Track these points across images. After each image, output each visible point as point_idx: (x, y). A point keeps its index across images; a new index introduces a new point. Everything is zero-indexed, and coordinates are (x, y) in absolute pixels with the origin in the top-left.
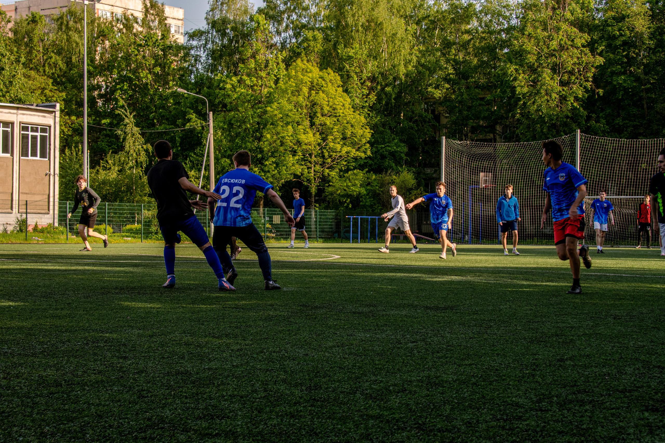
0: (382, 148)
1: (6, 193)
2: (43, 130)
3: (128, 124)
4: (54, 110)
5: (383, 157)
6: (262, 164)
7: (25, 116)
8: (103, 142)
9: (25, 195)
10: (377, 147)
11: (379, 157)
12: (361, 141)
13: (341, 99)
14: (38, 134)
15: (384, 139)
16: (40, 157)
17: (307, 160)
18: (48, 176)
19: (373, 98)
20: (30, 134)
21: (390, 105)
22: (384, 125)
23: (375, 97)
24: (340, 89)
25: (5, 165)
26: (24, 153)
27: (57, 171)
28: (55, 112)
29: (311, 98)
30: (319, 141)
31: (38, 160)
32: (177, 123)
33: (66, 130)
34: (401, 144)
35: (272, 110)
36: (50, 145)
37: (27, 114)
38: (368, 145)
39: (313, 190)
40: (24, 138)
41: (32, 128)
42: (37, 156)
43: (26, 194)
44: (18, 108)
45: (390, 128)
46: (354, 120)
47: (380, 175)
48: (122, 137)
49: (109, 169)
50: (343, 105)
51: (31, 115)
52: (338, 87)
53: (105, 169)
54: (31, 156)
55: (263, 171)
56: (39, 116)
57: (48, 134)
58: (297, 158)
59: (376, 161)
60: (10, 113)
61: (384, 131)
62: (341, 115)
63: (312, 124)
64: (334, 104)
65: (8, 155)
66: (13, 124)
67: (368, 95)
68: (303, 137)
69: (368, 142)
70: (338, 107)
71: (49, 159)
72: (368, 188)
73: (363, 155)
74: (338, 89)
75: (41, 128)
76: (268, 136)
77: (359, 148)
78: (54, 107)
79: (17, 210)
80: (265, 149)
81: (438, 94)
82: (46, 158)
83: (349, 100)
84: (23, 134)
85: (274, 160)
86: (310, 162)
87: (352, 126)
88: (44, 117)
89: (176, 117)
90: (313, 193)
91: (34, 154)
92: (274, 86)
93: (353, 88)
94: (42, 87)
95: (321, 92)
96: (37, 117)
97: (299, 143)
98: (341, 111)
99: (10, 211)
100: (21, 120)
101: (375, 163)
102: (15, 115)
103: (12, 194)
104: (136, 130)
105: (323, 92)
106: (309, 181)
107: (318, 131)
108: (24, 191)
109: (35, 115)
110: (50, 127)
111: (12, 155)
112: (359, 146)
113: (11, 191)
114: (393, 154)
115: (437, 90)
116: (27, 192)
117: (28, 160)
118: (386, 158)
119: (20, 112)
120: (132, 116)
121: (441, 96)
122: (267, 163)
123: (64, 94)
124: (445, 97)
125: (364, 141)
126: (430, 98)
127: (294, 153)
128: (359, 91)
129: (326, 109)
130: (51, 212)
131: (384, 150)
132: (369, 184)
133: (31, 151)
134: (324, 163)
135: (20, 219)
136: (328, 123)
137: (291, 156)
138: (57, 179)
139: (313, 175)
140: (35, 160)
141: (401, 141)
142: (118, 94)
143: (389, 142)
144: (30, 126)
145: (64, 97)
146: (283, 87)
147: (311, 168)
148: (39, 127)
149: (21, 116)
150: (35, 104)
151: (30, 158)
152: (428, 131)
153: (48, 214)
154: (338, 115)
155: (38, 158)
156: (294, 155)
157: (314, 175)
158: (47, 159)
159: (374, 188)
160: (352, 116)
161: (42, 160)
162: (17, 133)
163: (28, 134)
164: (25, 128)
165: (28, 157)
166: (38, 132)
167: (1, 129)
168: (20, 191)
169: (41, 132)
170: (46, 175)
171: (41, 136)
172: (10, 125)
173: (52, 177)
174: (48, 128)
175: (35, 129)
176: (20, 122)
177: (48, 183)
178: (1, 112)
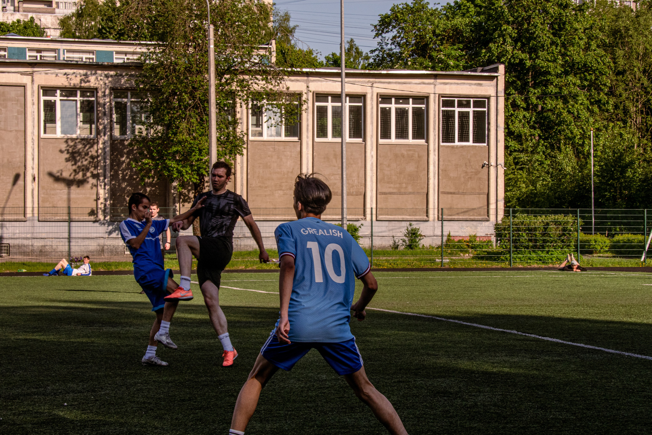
1: (418, 193)
2: (478, 104)
4: (496, 74)
7: (447, 86)
9: (450, 195)
14: (471, 110)
16: (475, 142)
18: (485, 168)
20: (457, 110)
25: (416, 155)
26: (447, 137)
27: (501, 160)
28: (497, 77)
31: (469, 146)
36: (489, 124)
37: (451, 84)
40: (447, 117)
41: (459, 101)
42: (468, 140)
43: (451, 193)
44: (436, 77)
51: (458, 84)
54: (461, 140)
56: (471, 84)
57: (486, 109)
60: (424, 83)
65: (422, 142)
66: (427, 98)
71: (489, 144)
75: (474, 102)
78: (496, 70)
79: (436, 216)
84: (443, 111)
88: (480, 85)
91: (464, 137)
96: (468, 86)
99: (426, 217)
100: (441, 93)
102: (432, 86)
103: (427, 194)
108: (447, 191)
109: (464, 83)
110: (488, 98)
111: (427, 142)
116: (452, 191)
117: (453, 147)
119: (439, 81)
130: (492, 218)
138: (501, 171)
140: (465, 146)
144: (456, 100)
148: (472, 100)
149: (442, 86)
151: (457, 143)
153: (488, 221)
155: (471, 143)
158: (485, 144)
161: (476, 146)
162: (434, 111)
163: (454, 111)
164: (448, 103)
165: (454, 142)
166: (470, 107)
167: (410, 107)
168: (441, 190)
169: (474, 107)
170: (483, 166)
171: (474, 111)
172: (425, 100)
173: (492, 170)
174: (486, 100)
175: (464, 103)
176: (439, 95)
177: (487, 177)
178: (410, 83)
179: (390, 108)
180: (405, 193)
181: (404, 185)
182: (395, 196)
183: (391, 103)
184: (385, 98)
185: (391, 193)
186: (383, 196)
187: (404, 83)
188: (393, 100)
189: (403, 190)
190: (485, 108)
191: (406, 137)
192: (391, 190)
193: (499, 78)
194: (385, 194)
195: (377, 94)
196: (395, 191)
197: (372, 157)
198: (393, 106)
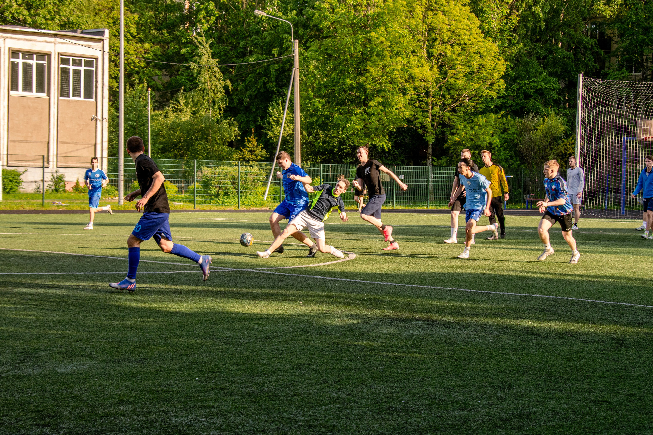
0: (525, 83)
1: (41, 142)
2: (89, 63)
3: (203, 54)
4: (102, 38)
5: (527, 96)
6: (366, 105)
7: (65, 46)
8: (183, 75)
9: (66, 145)
10: (519, 84)
11: (522, 96)
12: (492, 75)
13: (468, 22)
14: (82, 69)
15: (528, 72)
16: (85, 97)
17: (422, 101)
18: (94, 122)
19: (515, 19)
20: (72, 68)
21: (538, 29)
22: (530, 55)
23: (518, 18)
24: (468, 8)
25: (40, 108)
26: (64, 92)
27: (106, 115)
28: (103, 40)
29: (429, 21)
30: (438, 76)
31: (81, 101)
32: (273, 52)
33: (137, 61)
34: (552, 79)
35: (377, 36)
36: (97, 81)
37: (67, 43)
38: (502, 81)
39: (430, 138)
40: (64, 73)
41: (74, 60)
42: (79, 96)
43: (67, 143)
44: (55, 36)
45: (538, 58)
46: (484, 49)
47: (520, 120)
48: (195, 71)
49: (180, 111)
50: (470, 29)
51: (73, 44)
52: (464, 5)
53: (176, 110)
54: (74, 96)
55: (367, 114)
56: (82, 45)
57: (94, 69)
58: (408, 97)
59: (517, 101)
60: (46, 42)
61: (529, 62)
62: (467, 42)
63: (430, 55)
64: (457, 28)
65: (44, 95)
66: (49, 55)
67: (510, 14)
68: (416, 71)
69: (502, 77)
70: (462, 32)
71: (96, 100)
72: (503, 136)
73: (494, 94)
74: (464, 8)
75: (86, 61)
76: (372, 69)
77: (490, 85)
78: (102, 33)
79: (55, 163)
80: (369, 86)
81: (608, 12)
82: (92, 98)
83: (478, 22)
84: (62, 68)
85: (380, 100)
86: (427, 104)
87: (481, 57)
89: (271, 46)
90: (430, 143)
91: (77, 93)
92: (383, 5)
93: (488, 6)
94: (109, 6)
95: (440, 13)
97: (412, 78)
98: (466, 37)
100: (60, 51)
101: (517, 104)
102: (53, 44)
103: (49, 143)
104: (214, 62)
105: (443, 12)
106: (423, 127)
107: (438, 64)
108: (64, 140)
109: (77, 44)
110: (97, 59)
111: (49, 95)
112: (491, 82)
113: (47, 141)
114: (540, 92)
115: (607, 6)
116: (68, 141)
117: (69, 101)
118: (531, 97)
119: (58, 40)
120: (208, 45)
121: (612, 14)
122: (371, 103)
123: (136, 16)
124: (618, 16)
125: (496, 75)
126: (596, 17)
127: (404, 92)
128: (497, 11)
129: (446, 35)
131: (528, 86)
132: (505, 131)
133: (73, 89)
134: (444, 104)
135: (55, 175)
136: (449, 53)
137: (401, 94)
138: (106, 124)
139: (430, 120)
140: (78, 101)
141: (551, 74)
142: (202, 16)
143: (535, 77)
144: (71, 58)
145: (137, 19)
146: (391, 6)
147: (427, 111)
148: (83, 59)
149: (61, 45)
150: (79, 31)
151: (71, 98)
152: (589, 60)
154: (462, 42)
155: (82, 98)
156: (404, 94)
157: (433, 120)
158: (94, 100)
159: (510, 137)
160: (482, 44)
161: (86, 101)
162: (55, 67)
163: (69, 69)
164: (65, 61)
165: (69, 97)
166: (81, 66)
167: (34, 62)
168: (59, 140)
169: (85, 66)
170: (92, 120)
171: (85, 70)
172: (46, 57)
173: (99, 123)
174: (94, 60)
175: (77, 62)
176: (59, 53)
177: (94, 130)
178: (35, 41)
179: (18, 62)
180: (30, 142)
181: (30, 134)
182: (22, 144)
183: (19, 58)
184: (14, 53)
185: (19, 141)
186: (12, 143)
187: (31, 40)
188: (21, 55)
189: (29, 139)
190: (93, 67)
191: (31, 90)
192: (20, 139)
193: (105, 41)
194: (14, 141)
195: (9, 49)
196: (22, 139)
197: (4, 107)
198: (20, 61)
